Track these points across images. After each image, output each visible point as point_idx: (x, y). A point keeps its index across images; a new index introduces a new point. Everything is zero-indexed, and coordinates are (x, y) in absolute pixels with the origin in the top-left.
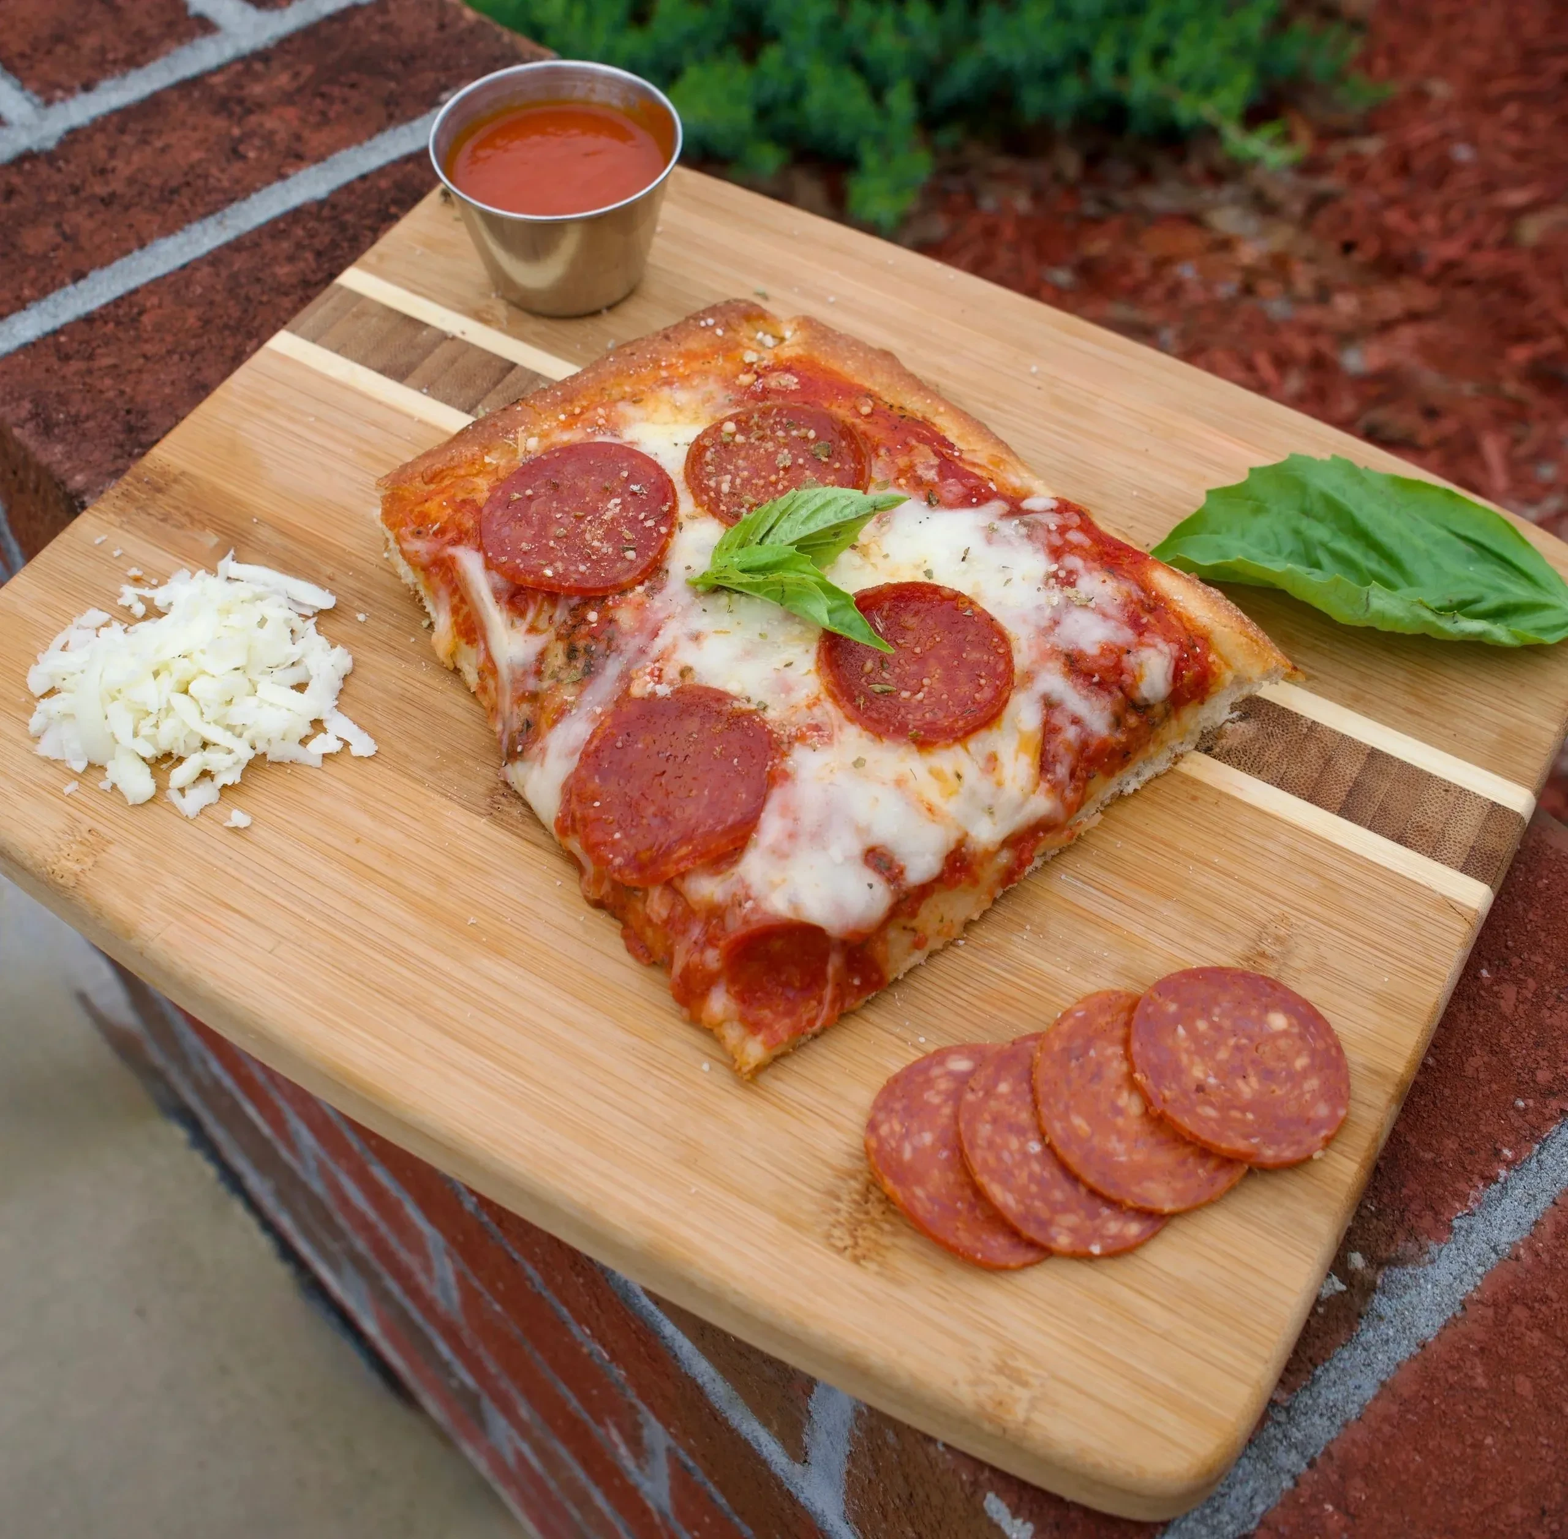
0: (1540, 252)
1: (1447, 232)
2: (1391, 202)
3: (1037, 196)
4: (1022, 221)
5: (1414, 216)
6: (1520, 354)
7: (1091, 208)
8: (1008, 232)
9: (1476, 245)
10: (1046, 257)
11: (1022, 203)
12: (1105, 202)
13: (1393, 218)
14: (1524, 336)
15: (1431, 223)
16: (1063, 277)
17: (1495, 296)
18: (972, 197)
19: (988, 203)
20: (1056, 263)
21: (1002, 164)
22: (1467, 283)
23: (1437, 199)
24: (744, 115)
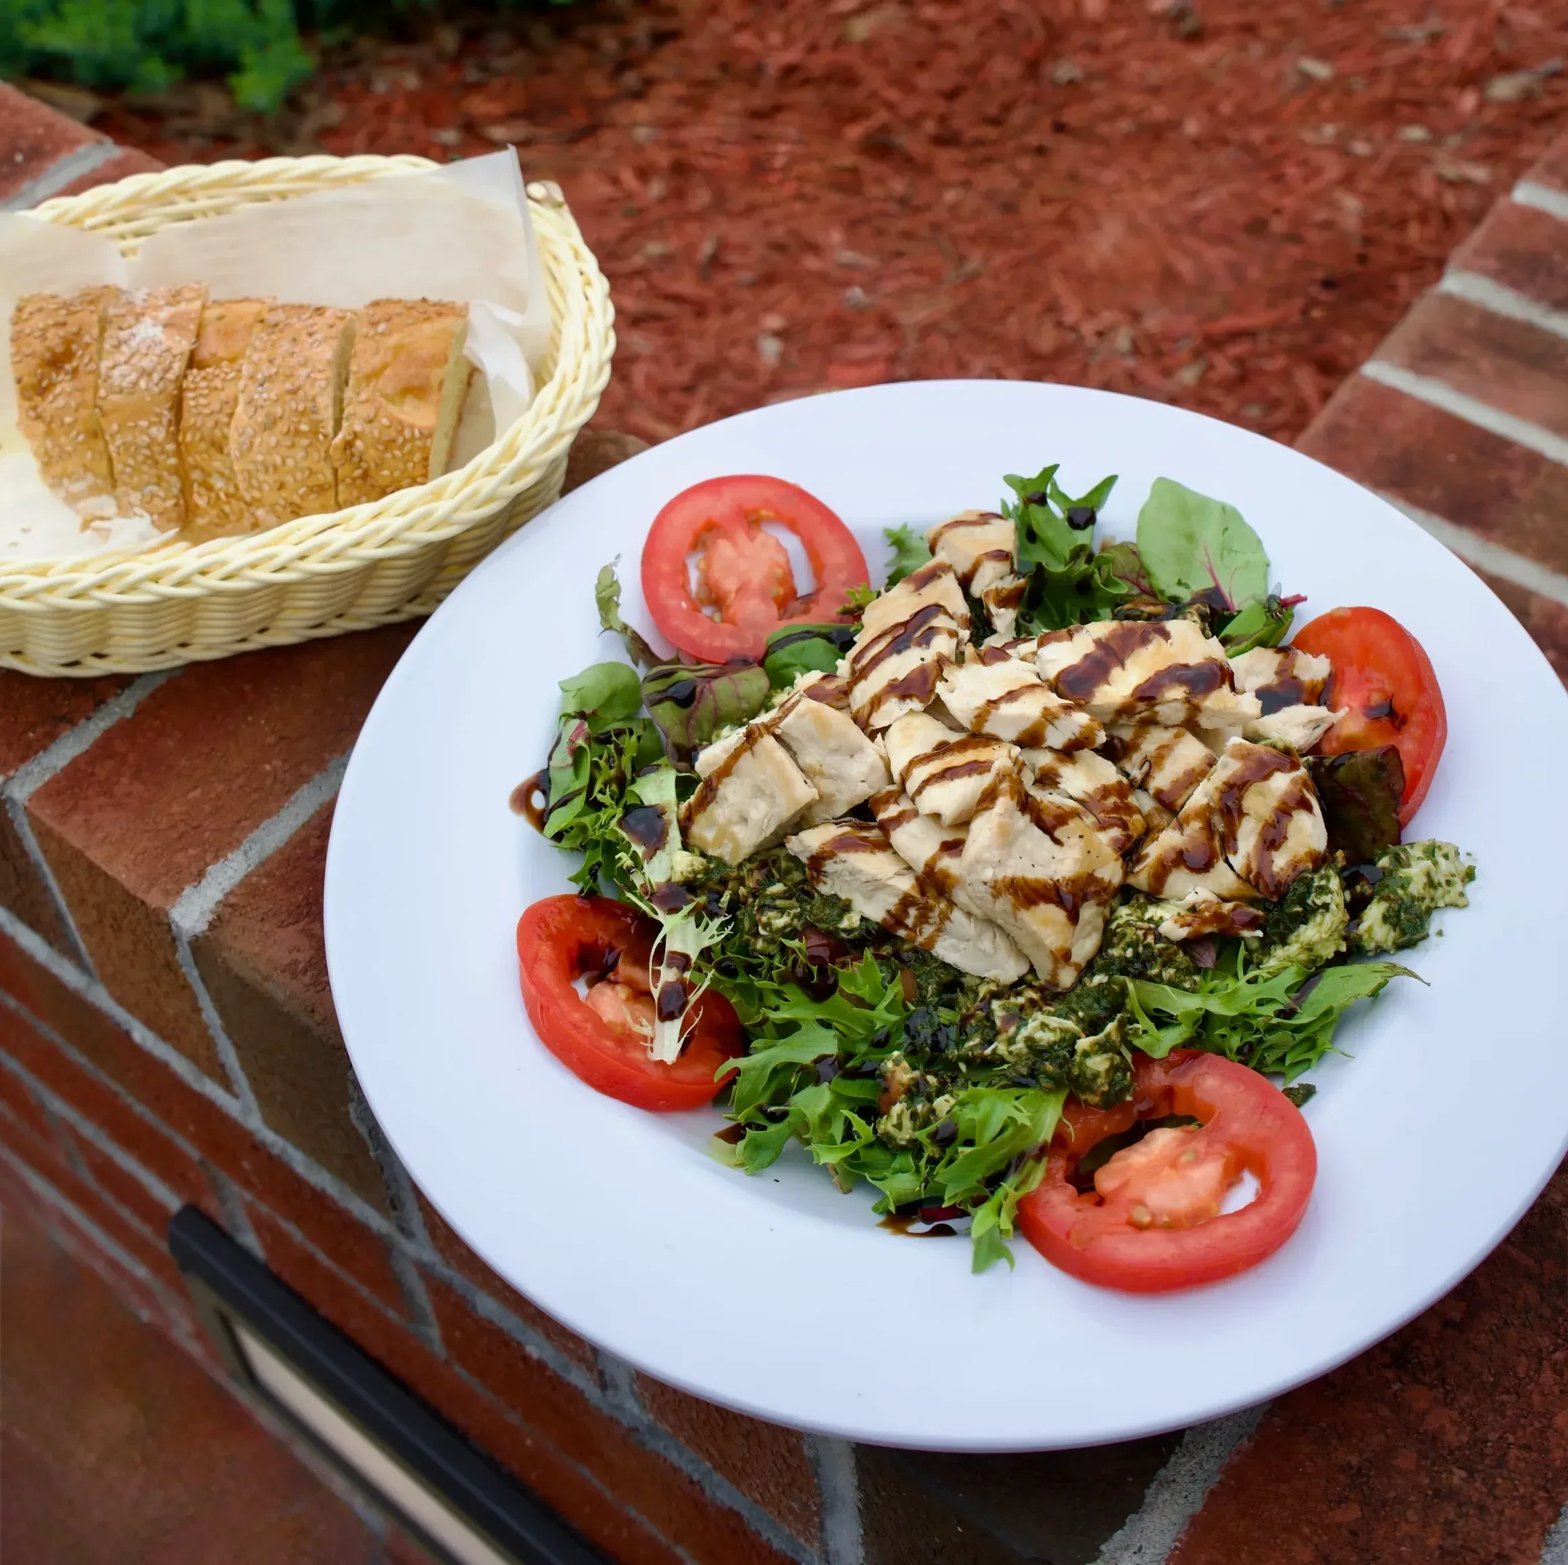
0: (868, 46)
1: (788, 43)
2: (741, 27)
3: (425, 73)
4: (411, 96)
5: (761, 36)
6: (855, 132)
7: (472, 75)
8: (399, 107)
9: (813, 49)
10: (432, 121)
11: (411, 81)
12: (484, 69)
13: (744, 39)
14: (856, 116)
15: (775, 38)
16: (449, 136)
17: (832, 89)
18: (366, 85)
19: (380, 86)
20: (441, 125)
21: (392, 52)
22: (806, 82)
23: (781, 17)
24: (126, 36)
